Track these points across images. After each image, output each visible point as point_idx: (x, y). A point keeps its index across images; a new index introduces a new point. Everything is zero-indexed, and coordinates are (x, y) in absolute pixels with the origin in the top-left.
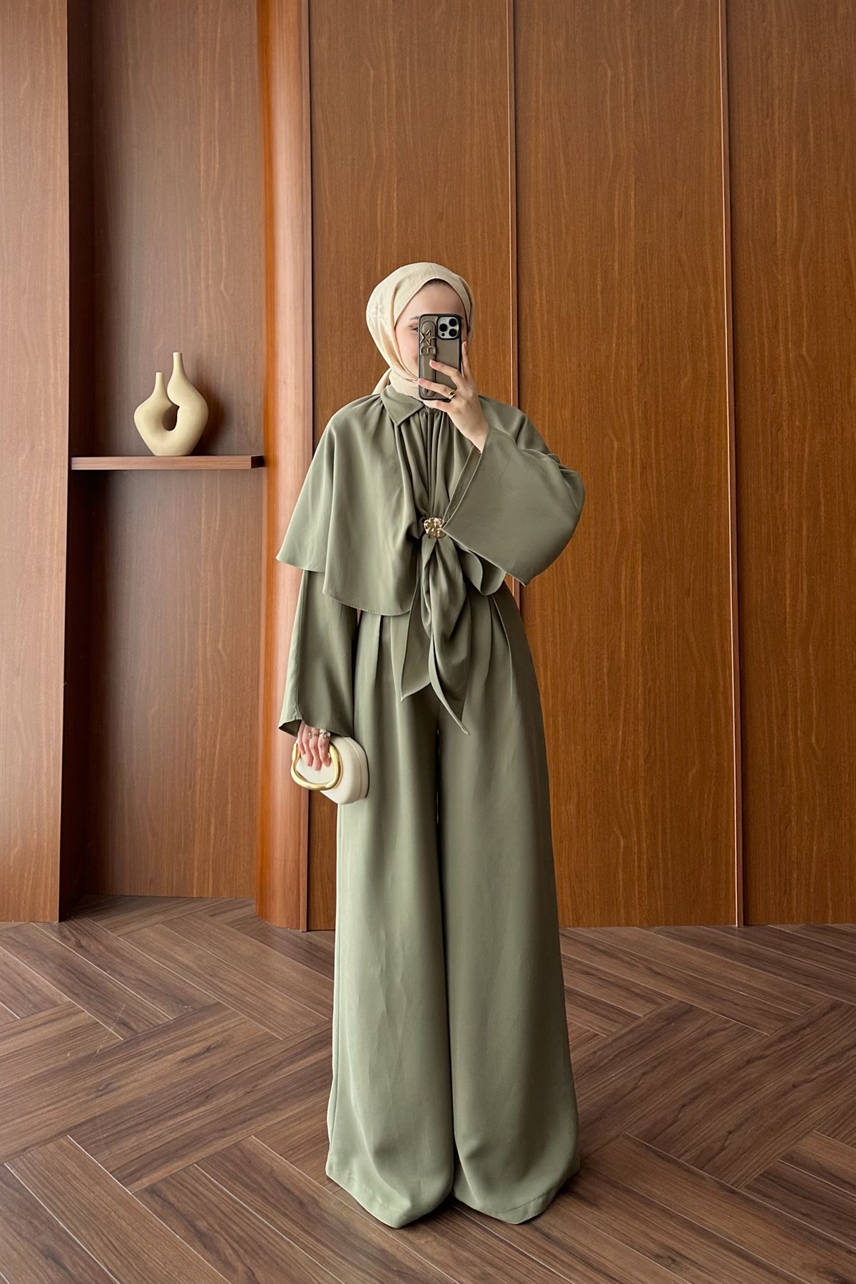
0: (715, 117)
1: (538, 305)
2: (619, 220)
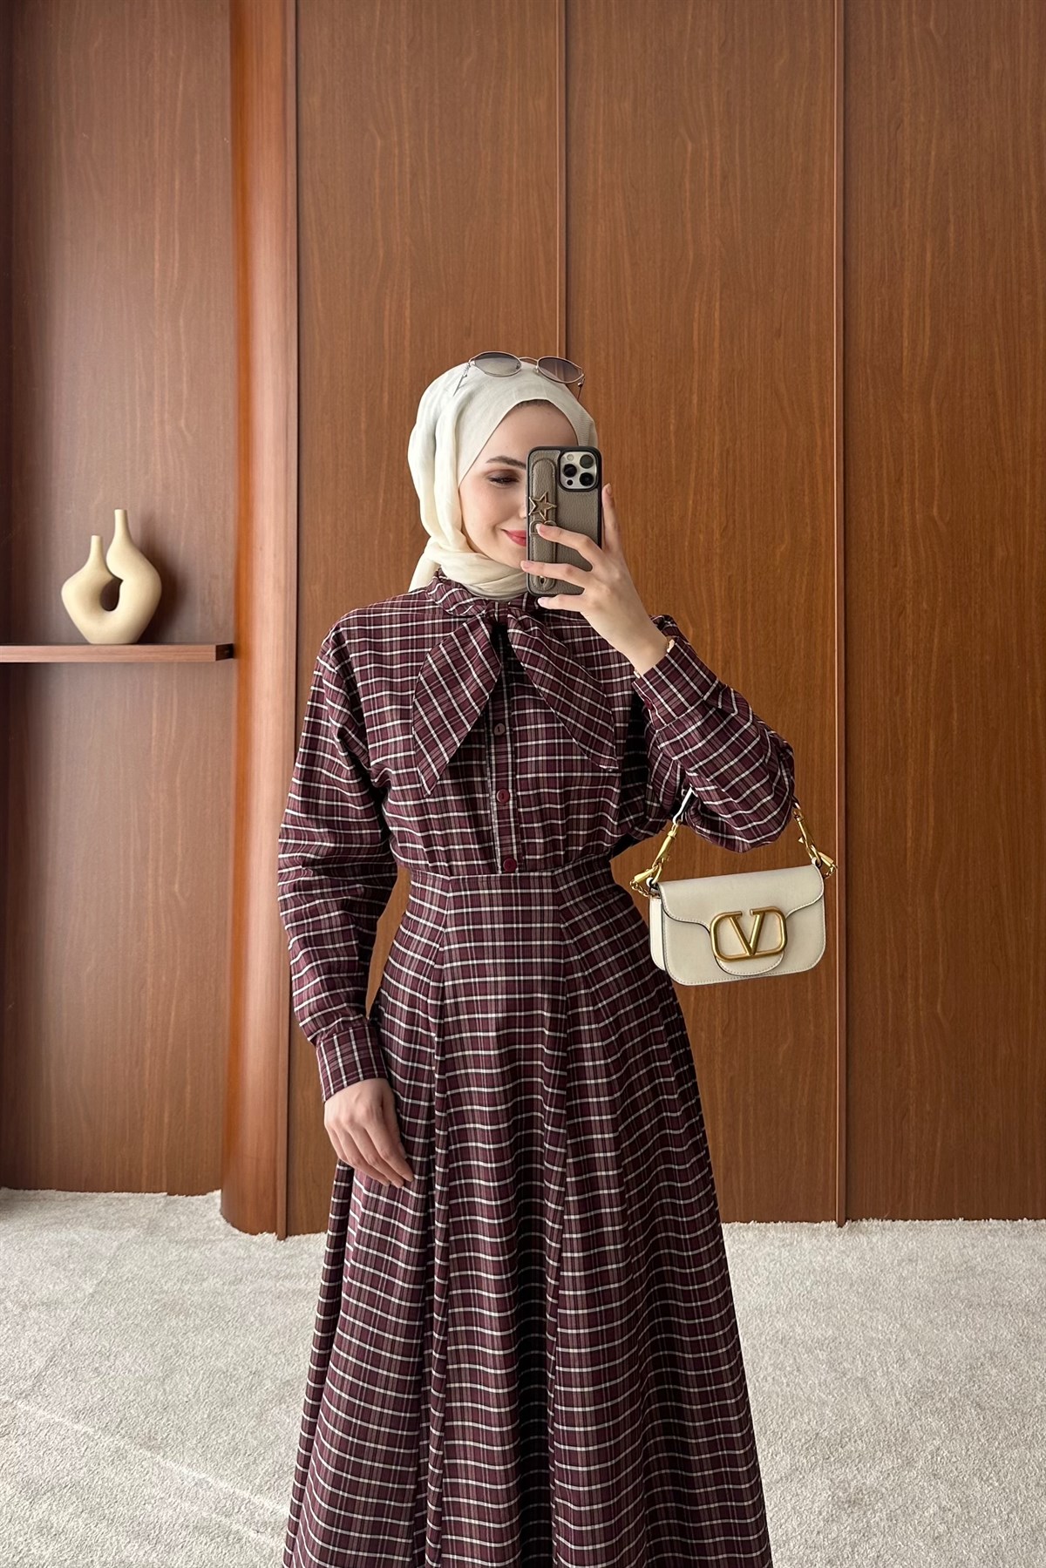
2: (699, 339)
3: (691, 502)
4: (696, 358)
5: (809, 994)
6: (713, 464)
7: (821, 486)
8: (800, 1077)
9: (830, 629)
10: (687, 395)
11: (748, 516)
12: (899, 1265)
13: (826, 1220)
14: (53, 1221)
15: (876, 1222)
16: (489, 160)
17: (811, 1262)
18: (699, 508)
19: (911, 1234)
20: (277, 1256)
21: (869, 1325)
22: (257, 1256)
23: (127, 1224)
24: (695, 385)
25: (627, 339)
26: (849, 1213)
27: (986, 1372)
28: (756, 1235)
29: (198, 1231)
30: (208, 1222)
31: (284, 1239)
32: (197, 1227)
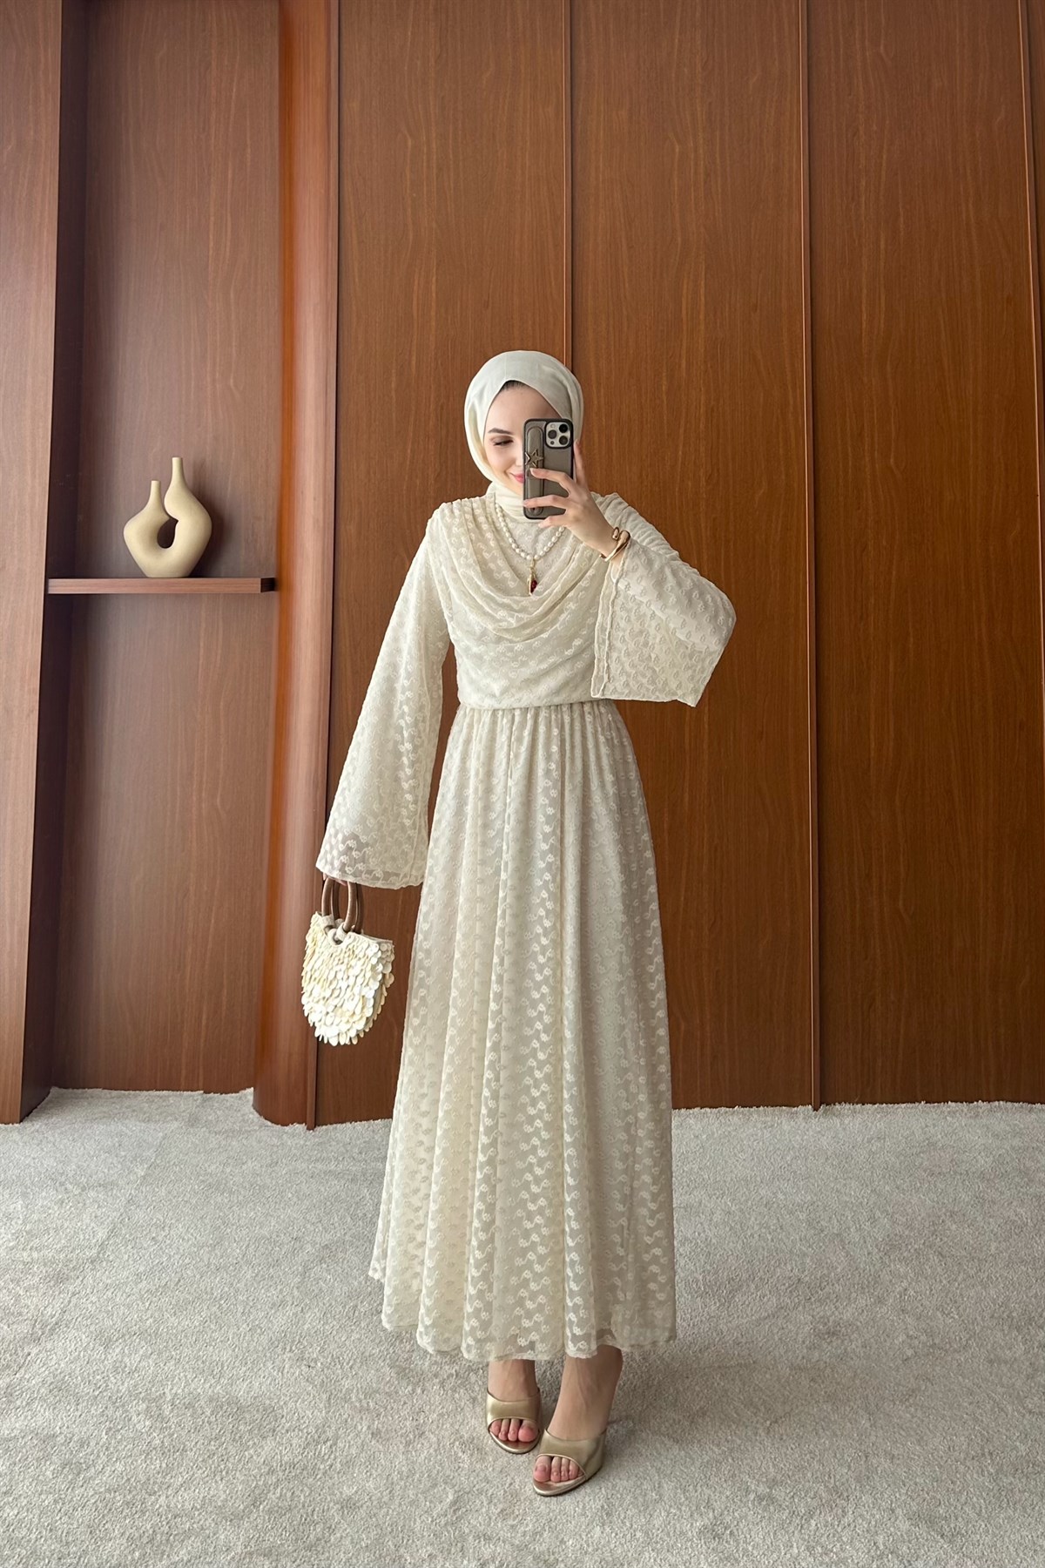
2: (687, 313)
3: (680, 453)
4: (685, 328)
6: (700, 420)
8: (779, 969)
10: (677, 361)
11: (730, 465)
12: (869, 1142)
14: (101, 1115)
15: (847, 1106)
16: (505, 157)
17: (790, 1140)
18: (688, 458)
19: (879, 1116)
20: (308, 1143)
21: (843, 1191)
22: (289, 1143)
23: (170, 1118)
24: (684, 352)
25: (625, 313)
26: (824, 1097)
27: (946, 1227)
28: (740, 1119)
29: (234, 1123)
30: (243, 1115)
31: (313, 1129)
32: (232, 1120)
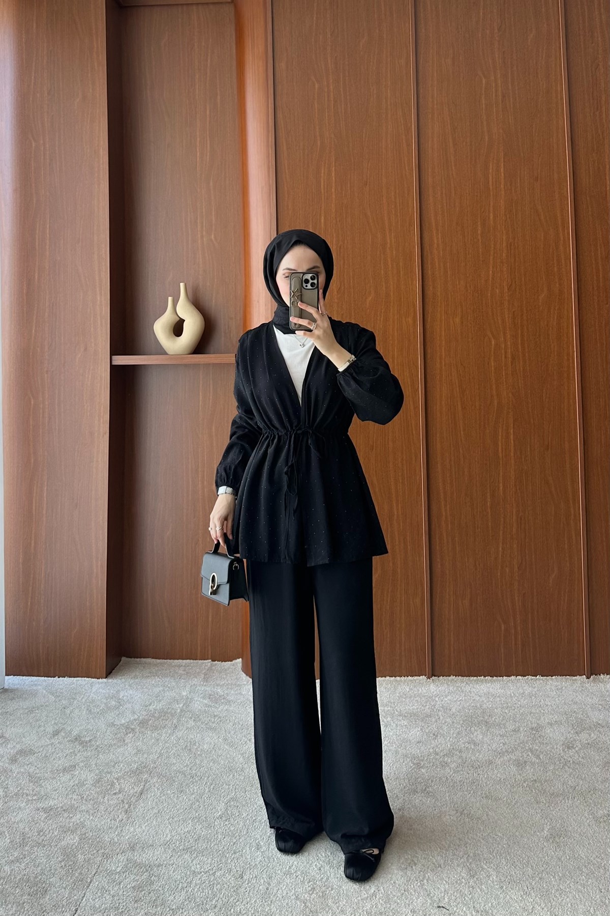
0: (560, 110)
1: (435, 245)
2: (493, 184)
3: (491, 272)
4: (492, 194)
5: (566, 546)
6: (503, 251)
7: (563, 261)
8: (562, 592)
9: (571, 339)
10: (487, 214)
11: (523, 279)
13: (580, 675)
16: (375, 92)
18: (495, 275)
24: (491, 209)
25: (452, 185)
26: (593, 670)
28: (541, 684)
